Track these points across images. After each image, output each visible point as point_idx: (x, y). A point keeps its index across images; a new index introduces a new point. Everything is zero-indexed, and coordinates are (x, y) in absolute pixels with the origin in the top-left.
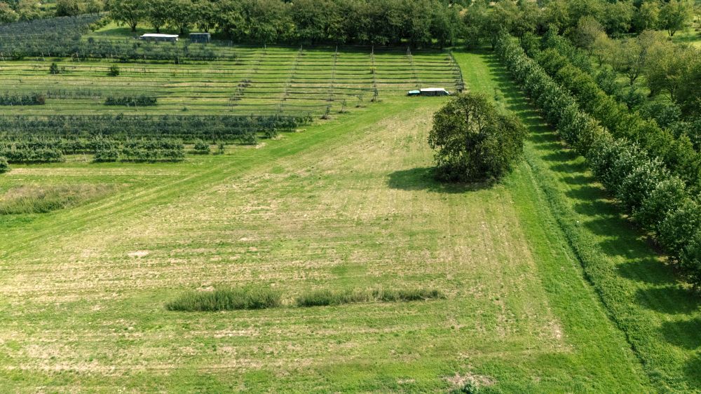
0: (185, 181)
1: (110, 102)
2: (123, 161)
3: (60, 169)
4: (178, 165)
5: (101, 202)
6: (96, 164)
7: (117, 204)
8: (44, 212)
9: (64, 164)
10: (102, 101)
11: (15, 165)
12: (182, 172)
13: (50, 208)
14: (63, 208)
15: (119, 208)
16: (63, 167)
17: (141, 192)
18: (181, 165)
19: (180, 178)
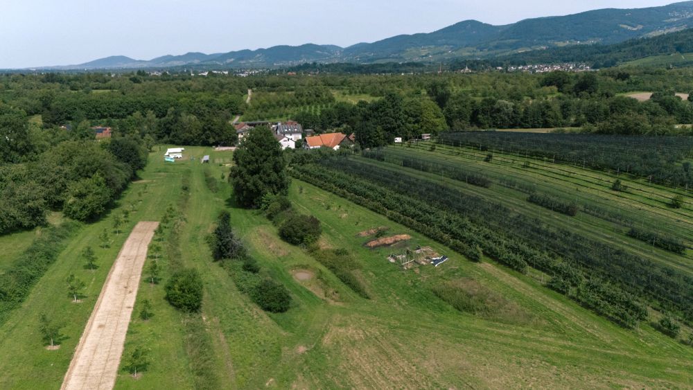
0: (606, 354)
1: (633, 234)
2: (573, 298)
3: (515, 279)
4: (622, 331)
5: (506, 326)
6: (546, 289)
7: (515, 337)
8: (459, 310)
9: (522, 276)
10: (626, 230)
11: (488, 258)
12: (616, 342)
13: (464, 308)
14: (474, 314)
15: (511, 340)
16: (519, 278)
17: (550, 337)
18: (625, 333)
19: (605, 346)
